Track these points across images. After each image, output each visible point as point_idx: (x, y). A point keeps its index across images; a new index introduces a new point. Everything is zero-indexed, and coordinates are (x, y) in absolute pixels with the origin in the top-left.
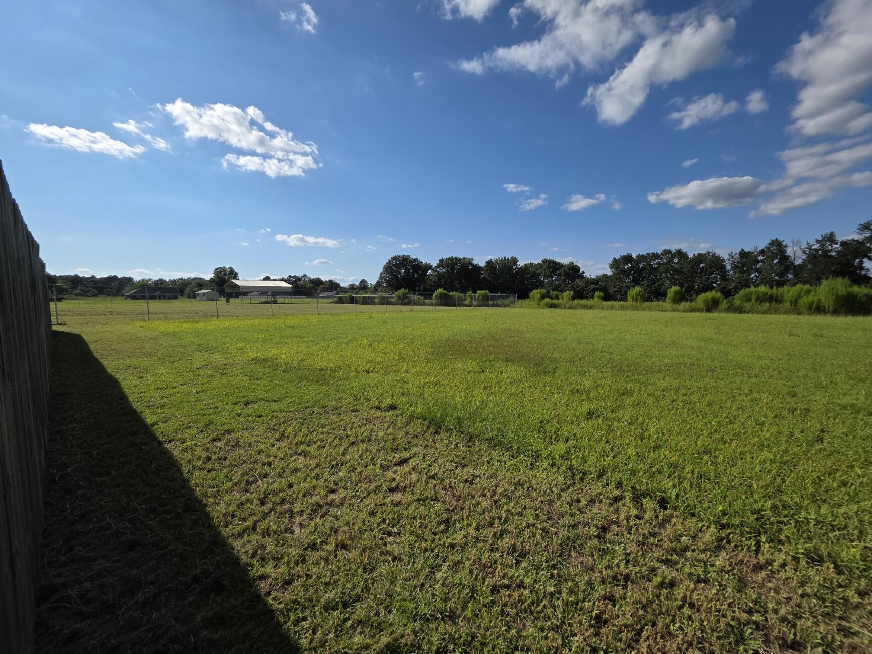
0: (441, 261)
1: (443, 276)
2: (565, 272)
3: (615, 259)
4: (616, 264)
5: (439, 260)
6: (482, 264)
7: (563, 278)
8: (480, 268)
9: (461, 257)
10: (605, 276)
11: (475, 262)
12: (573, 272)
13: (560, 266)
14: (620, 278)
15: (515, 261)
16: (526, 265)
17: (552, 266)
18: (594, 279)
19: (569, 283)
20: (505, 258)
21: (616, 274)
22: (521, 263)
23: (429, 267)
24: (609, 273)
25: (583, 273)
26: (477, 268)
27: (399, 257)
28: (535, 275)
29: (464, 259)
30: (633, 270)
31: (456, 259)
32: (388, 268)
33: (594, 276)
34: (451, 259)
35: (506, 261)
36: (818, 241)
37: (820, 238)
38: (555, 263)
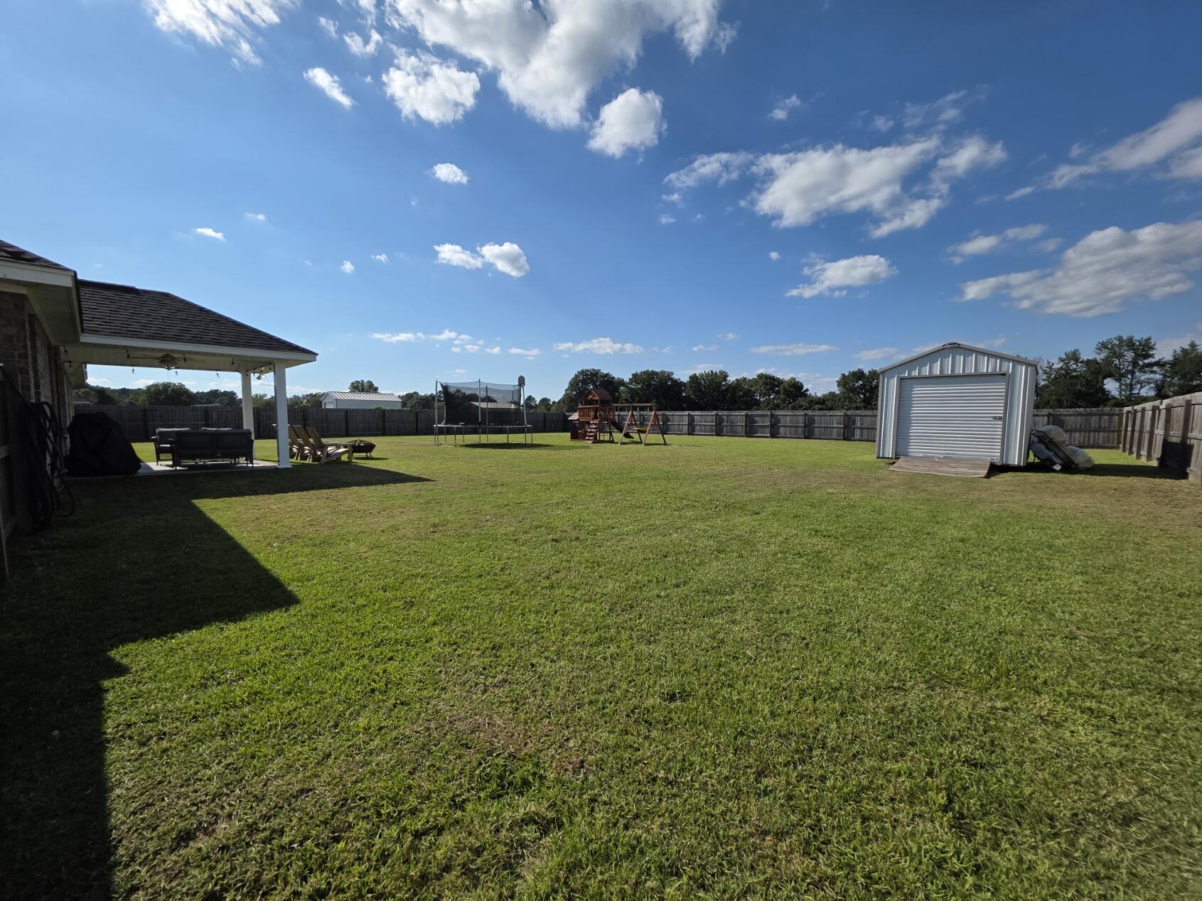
0: (635, 376)
1: (637, 394)
2: (785, 390)
3: (843, 375)
4: (844, 381)
5: (633, 375)
6: (685, 379)
7: (782, 396)
8: (682, 384)
9: (658, 370)
10: (832, 394)
11: (675, 377)
12: (795, 390)
13: (780, 382)
14: (850, 398)
15: (724, 376)
16: (737, 380)
17: (770, 382)
18: (819, 398)
19: (790, 403)
20: (712, 372)
21: (845, 393)
22: (732, 378)
23: (621, 383)
24: (837, 390)
25: (807, 390)
26: (678, 385)
27: (588, 371)
28: (749, 393)
29: (663, 372)
30: (864, 388)
31: (653, 373)
32: (574, 384)
33: (819, 395)
34: (646, 373)
35: (713, 375)
36: (1061, 360)
37: (1064, 357)
38: (773, 378)
